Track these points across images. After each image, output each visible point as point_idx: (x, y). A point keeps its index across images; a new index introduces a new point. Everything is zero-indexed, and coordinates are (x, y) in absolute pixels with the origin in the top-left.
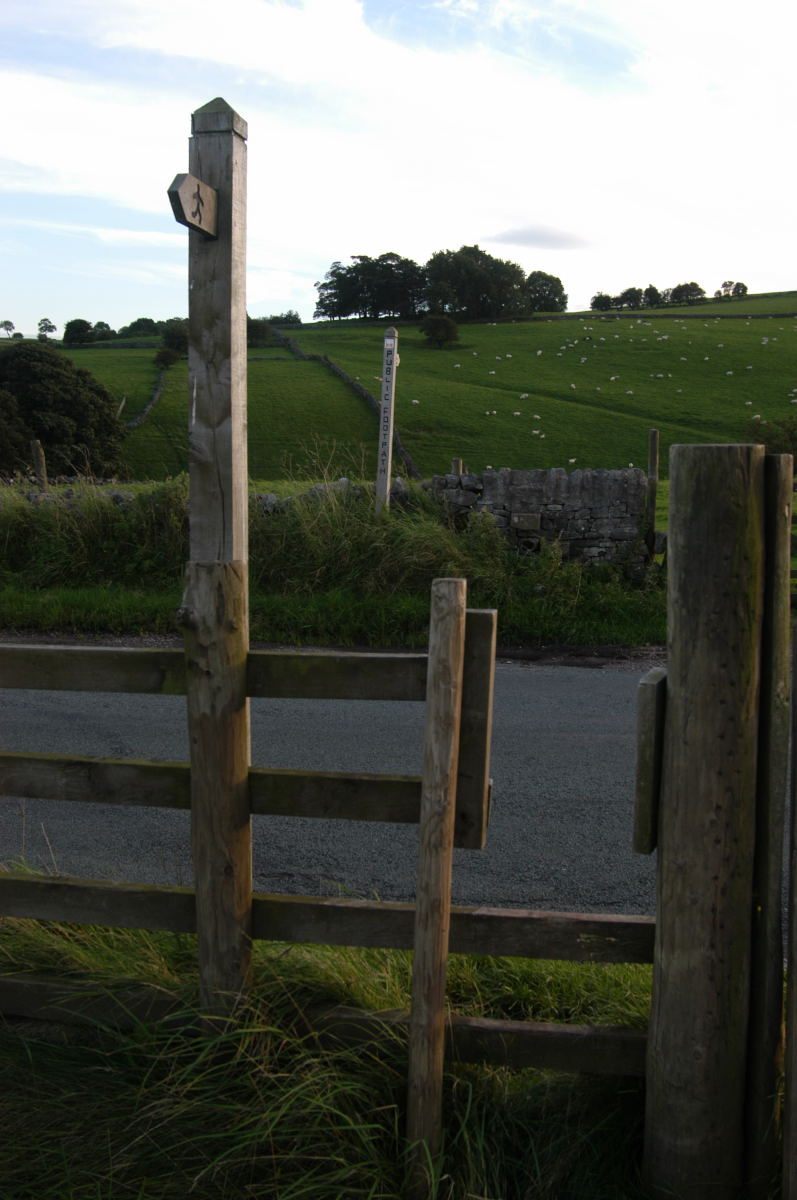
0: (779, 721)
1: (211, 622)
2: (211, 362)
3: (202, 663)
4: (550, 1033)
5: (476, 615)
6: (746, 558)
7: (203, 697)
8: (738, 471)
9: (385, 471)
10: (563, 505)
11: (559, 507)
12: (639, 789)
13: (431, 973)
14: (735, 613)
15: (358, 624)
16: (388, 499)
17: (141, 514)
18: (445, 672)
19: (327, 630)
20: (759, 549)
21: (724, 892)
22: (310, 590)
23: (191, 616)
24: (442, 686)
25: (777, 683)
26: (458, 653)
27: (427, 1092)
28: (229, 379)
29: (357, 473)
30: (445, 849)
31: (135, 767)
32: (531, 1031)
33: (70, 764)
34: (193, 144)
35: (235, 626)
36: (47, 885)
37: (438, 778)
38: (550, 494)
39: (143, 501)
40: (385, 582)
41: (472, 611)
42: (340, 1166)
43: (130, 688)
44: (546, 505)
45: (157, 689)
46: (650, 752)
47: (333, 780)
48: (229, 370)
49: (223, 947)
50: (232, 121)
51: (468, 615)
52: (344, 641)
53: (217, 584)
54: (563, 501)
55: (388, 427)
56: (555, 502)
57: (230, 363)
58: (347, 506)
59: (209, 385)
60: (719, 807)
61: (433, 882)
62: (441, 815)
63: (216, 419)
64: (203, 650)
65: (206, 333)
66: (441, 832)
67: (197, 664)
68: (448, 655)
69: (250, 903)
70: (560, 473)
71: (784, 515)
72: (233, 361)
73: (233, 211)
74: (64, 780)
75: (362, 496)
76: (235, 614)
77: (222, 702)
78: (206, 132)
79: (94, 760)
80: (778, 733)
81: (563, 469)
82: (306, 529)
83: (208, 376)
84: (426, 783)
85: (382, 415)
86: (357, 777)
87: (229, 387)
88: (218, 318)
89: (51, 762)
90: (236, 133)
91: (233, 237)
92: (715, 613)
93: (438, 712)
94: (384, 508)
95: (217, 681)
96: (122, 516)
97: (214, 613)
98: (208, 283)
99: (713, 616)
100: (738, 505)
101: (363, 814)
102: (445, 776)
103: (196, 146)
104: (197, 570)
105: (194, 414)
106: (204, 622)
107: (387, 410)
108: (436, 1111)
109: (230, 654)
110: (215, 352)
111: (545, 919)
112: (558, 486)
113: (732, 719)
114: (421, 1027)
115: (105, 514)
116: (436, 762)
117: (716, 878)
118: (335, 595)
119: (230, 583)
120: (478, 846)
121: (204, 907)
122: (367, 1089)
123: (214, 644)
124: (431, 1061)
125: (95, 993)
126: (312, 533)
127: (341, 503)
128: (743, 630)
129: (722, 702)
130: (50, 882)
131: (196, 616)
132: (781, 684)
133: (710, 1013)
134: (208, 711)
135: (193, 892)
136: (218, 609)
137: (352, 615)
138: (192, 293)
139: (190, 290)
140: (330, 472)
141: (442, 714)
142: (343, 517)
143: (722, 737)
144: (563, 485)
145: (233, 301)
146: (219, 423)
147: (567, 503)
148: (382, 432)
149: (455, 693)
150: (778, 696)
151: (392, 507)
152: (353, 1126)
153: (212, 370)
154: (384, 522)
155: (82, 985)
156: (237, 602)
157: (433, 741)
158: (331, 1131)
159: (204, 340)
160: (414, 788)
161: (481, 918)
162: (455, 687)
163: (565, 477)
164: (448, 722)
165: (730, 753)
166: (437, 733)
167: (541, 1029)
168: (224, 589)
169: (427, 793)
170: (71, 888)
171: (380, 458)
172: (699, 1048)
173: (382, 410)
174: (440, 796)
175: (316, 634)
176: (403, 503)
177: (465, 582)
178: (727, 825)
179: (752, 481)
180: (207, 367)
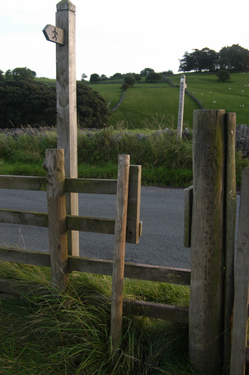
0: (230, 204)
1: (52, 168)
2: (63, 86)
3: (50, 181)
4: (161, 307)
5: (134, 167)
6: (216, 148)
7: (50, 192)
8: (213, 119)
9: (180, 125)
10: (245, 138)
11: (244, 139)
12: (185, 225)
13: (117, 283)
14: (212, 166)
15: (168, 179)
16: (181, 135)
17: (96, 140)
18: (122, 185)
19: (157, 181)
20: (221, 145)
21: (209, 261)
22: (153, 167)
23: (46, 166)
24: (120, 189)
25: (229, 191)
26: (126, 179)
27: (115, 321)
28: (68, 91)
29: (171, 126)
30: (121, 242)
31: (33, 214)
32: (155, 306)
33: (14, 212)
34: (57, 14)
35: (60, 169)
36: (8, 250)
37: (119, 219)
38: (240, 134)
39: (97, 136)
40: (178, 164)
41: (131, 165)
42: (85, 342)
43: (31, 189)
44: (239, 138)
45: (39, 189)
46: (188, 213)
47: (92, 220)
48: (68, 88)
49: (58, 272)
50: (68, 6)
51: (130, 167)
52: (162, 185)
53: (54, 156)
54: (245, 136)
55: (181, 110)
56: (242, 137)
57: (68, 86)
58: (167, 138)
59: (62, 93)
60: (207, 232)
61: (117, 253)
62: (120, 231)
63: (64, 104)
64: (50, 176)
65: (61, 76)
66: (120, 236)
67: (48, 181)
68: (122, 179)
69: (67, 259)
70: (244, 126)
71: (231, 133)
72: (70, 85)
73: (69, 36)
74: (13, 217)
75: (172, 134)
76: (60, 166)
77: (56, 193)
78: (61, 10)
79: (22, 211)
80: (230, 208)
81: (246, 125)
82: (152, 145)
83: (62, 90)
84: (116, 221)
85: (179, 106)
86: (99, 219)
87: (68, 94)
88: (65, 71)
89: (8, 211)
90: (70, 10)
91: (69, 45)
92: (205, 166)
93: (119, 198)
94: (179, 138)
95: (54, 186)
96: (89, 141)
97: (53, 165)
98: (62, 60)
99: (204, 167)
100: (212, 130)
101: (101, 231)
102: (121, 219)
103: (58, 15)
104: (48, 152)
105: (58, 103)
106: (50, 168)
107: (181, 104)
108: (119, 328)
109: (58, 178)
110: (64, 82)
111: (159, 268)
112: (243, 131)
113: (211, 202)
114: (114, 300)
115: (84, 140)
116: (118, 214)
117: (206, 256)
118: (161, 169)
119: (58, 156)
120: (135, 243)
121: (52, 259)
122: (98, 319)
123: (53, 175)
124: (117, 311)
125: (22, 285)
126: (154, 147)
127: (165, 136)
128: (215, 172)
129: (208, 197)
130: (9, 249)
131: (48, 166)
132: (231, 191)
133: (205, 302)
134: (52, 196)
135: (49, 254)
136: (54, 164)
137: (166, 175)
138: (57, 63)
139: (56, 63)
140: (161, 126)
141: (120, 199)
142: (165, 142)
143: (208, 208)
144: (245, 131)
145: (69, 66)
146: (65, 106)
147: (247, 137)
148: (179, 112)
149: (125, 192)
150: (230, 195)
151: (183, 138)
152: (90, 330)
153: (63, 88)
154: (179, 143)
155: (18, 282)
156: (61, 162)
157: (118, 207)
158: (84, 330)
159: (61, 78)
160: (113, 222)
161: (138, 267)
162: (125, 190)
163: (246, 128)
164: (122, 201)
165: (211, 214)
166: (119, 204)
167: (159, 305)
168: (56, 157)
169: (116, 224)
170: (15, 251)
171: (179, 121)
172: (202, 314)
173: (179, 104)
174: (119, 225)
175: (153, 182)
176: (187, 137)
177: (129, 156)
178: (210, 238)
179: (218, 122)
180: (62, 88)
